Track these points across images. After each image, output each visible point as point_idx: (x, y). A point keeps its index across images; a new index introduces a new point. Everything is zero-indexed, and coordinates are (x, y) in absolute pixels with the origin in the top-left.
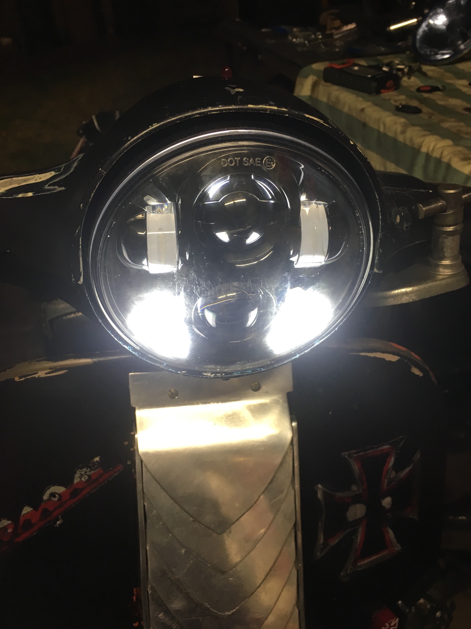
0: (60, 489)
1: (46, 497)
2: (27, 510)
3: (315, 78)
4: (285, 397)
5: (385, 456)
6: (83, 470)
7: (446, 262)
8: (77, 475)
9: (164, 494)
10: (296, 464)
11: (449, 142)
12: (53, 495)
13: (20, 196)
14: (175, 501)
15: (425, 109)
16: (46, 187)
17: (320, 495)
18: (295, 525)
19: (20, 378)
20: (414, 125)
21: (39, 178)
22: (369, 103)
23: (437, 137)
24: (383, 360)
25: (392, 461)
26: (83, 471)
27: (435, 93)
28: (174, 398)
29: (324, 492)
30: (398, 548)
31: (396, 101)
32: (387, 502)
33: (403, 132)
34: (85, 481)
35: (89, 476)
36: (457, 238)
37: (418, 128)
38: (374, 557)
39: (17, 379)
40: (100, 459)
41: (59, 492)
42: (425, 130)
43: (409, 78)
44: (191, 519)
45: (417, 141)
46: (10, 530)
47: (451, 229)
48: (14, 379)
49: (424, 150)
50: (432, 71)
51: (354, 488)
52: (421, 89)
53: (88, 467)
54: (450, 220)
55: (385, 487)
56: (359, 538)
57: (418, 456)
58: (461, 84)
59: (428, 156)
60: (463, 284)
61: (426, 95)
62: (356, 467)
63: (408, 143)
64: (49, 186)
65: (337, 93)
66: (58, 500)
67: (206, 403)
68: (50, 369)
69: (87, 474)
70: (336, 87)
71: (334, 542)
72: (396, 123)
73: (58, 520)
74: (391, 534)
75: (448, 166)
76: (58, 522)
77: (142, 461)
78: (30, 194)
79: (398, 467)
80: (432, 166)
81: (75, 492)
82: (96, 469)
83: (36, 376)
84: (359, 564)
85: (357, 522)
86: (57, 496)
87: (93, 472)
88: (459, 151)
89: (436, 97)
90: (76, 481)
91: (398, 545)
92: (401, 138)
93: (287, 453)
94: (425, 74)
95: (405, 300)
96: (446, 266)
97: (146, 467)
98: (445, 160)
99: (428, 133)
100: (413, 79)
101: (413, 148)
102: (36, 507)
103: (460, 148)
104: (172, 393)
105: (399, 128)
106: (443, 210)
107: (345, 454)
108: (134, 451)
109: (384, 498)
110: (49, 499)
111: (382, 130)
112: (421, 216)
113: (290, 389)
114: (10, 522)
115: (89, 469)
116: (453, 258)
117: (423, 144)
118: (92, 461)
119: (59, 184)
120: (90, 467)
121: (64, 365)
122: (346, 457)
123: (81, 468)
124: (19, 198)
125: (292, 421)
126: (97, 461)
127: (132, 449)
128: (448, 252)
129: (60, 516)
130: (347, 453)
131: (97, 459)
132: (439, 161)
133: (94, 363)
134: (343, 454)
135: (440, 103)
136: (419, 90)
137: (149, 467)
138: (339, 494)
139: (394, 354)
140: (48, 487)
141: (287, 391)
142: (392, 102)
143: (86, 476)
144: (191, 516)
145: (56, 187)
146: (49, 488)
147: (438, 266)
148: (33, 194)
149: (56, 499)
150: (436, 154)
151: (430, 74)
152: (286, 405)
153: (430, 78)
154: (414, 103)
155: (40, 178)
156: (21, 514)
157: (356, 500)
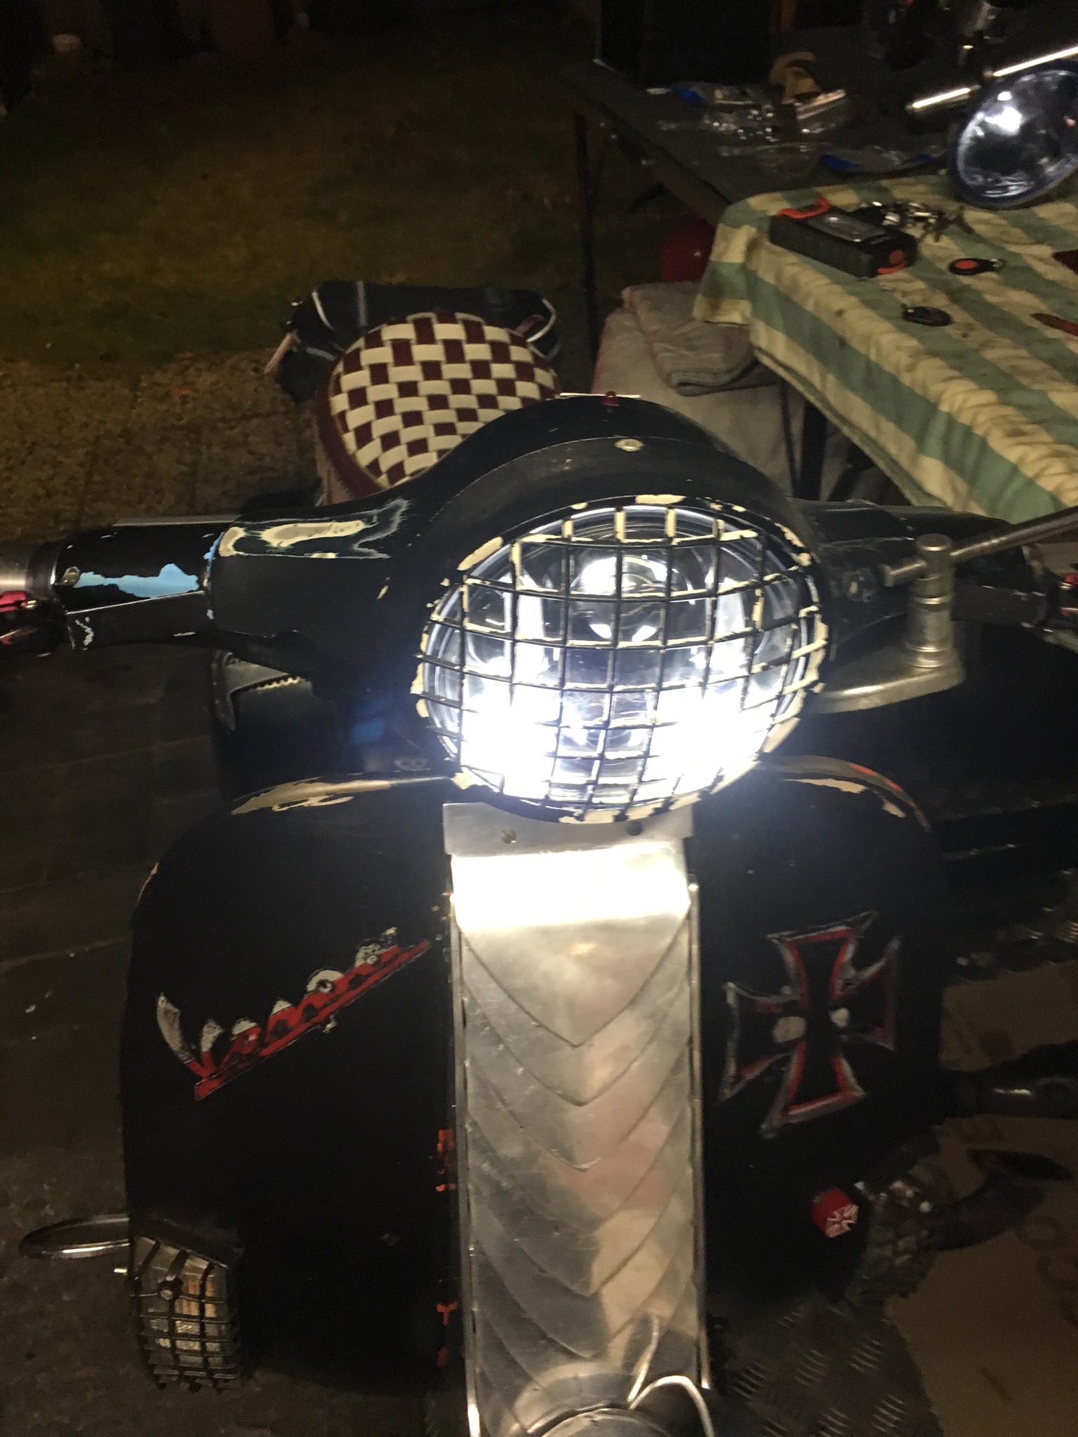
0: (333, 975)
1: (311, 986)
2: (281, 1006)
3: (753, 230)
4: (680, 844)
5: (840, 943)
6: (370, 947)
7: (929, 649)
8: (361, 955)
9: (493, 985)
10: (695, 947)
11: (989, 396)
12: (322, 983)
13: (315, 556)
14: (511, 997)
15: (958, 315)
16: (356, 547)
17: (731, 999)
18: (691, 1040)
19: (282, 806)
20: (934, 354)
21: (339, 529)
22: (853, 299)
23: (970, 385)
24: (837, 790)
25: (849, 952)
26: (369, 949)
27: (983, 275)
28: (510, 842)
29: (739, 997)
30: (859, 1093)
31: (905, 294)
32: (840, 1016)
33: (911, 368)
34: (371, 963)
35: (379, 956)
36: (945, 614)
37: (937, 362)
38: (819, 1104)
39: (276, 808)
40: (396, 931)
41: (331, 980)
42: (952, 367)
43: (937, 239)
44: (534, 1023)
45: (935, 388)
46: (252, 1038)
47: (934, 601)
48: (271, 808)
49: (944, 408)
50: (987, 223)
51: (787, 990)
52: (958, 266)
53: (376, 942)
54: (931, 589)
55: (838, 992)
56: (793, 1072)
57: (895, 945)
58: (1038, 256)
59: (951, 421)
60: (954, 682)
61: (965, 280)
62: (789, 958)
63: (918, 390)
64: (362, 545)
65: (796, 269)
66: (331, 991)
67: (557, 851)
68: (327, 794)
69: (376, 953)
70: (793, 258)
71: (750, 1075)
72: (898, 348)
73: (329, 1022)
74: (846, 1068)
75: (984, 443)
76: (329, 1026)
77: (460, 934)
78: (331, 556)
79: (860, 962)
80: (957, 438)
81: (356, 980)
82: (389, 946)
83: (305, 804)
84: (792, 1113)
85: (790, 1045)
86: (329, 985)
87: (383, 951)
88: (1004, 416)
89: (984, 283)
90: (359, 963)
91: (858, 1087)
92: (906, 379)
93: (679, 931)
94: (969, 230)
95: (864, 705)
96: (928, 655)
97: (468, 944)
98: (979, 431)
99: (957, 373)
100: (945, 241)
101: (927, 401)
102: (295, 1001)
103: (1008, 411)
104: (508, 835)
105: (904, 359)
106: (921, 574)
107: (774, 937)
108: (449, 920)
109: (836, 1008)
110: (316, 991)
111: (873, 357)
112: (889, 583)
113: (689, 834)
114: (253, 1025)
115: (379, 947)
116: (940, 643)
117: (945, 396)
118: (384, 934)
119: (374, 545)
120: (380, 943)
121: (348, 789)
122: (775, 941)
123: (368, 944)
124: (313, 558)
125: (690, 881)
126: (391, 935)
127: (445, 918)
128: (930, 634)
129: (332, 1017)
130: (775, 935)
131: (391, 931)
132: (968, 431)
133: (393, 788)
134: (770, 936)
135: (990, 298)
136: (954, 268)
137: (473, 944)
138: (762, 1000)
139: (856, 781)
140: (316, 972)
141: (684, 836)
142: (898, 296)
143: (373, 956)
144: (533, 1018)
145: (372, 551)
146: (317, 974)
147: (916, 654)
148: (337, 555)
149: (326, 990)
150: (964, 419)
151: (978, 228)
152: (681, 857)
153: (980, 239)
154: (940, 302)
155: (342, 530)
156: (272, 1011)
157: (790, 1009)
